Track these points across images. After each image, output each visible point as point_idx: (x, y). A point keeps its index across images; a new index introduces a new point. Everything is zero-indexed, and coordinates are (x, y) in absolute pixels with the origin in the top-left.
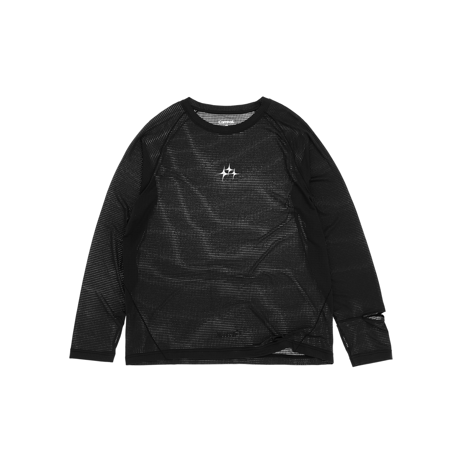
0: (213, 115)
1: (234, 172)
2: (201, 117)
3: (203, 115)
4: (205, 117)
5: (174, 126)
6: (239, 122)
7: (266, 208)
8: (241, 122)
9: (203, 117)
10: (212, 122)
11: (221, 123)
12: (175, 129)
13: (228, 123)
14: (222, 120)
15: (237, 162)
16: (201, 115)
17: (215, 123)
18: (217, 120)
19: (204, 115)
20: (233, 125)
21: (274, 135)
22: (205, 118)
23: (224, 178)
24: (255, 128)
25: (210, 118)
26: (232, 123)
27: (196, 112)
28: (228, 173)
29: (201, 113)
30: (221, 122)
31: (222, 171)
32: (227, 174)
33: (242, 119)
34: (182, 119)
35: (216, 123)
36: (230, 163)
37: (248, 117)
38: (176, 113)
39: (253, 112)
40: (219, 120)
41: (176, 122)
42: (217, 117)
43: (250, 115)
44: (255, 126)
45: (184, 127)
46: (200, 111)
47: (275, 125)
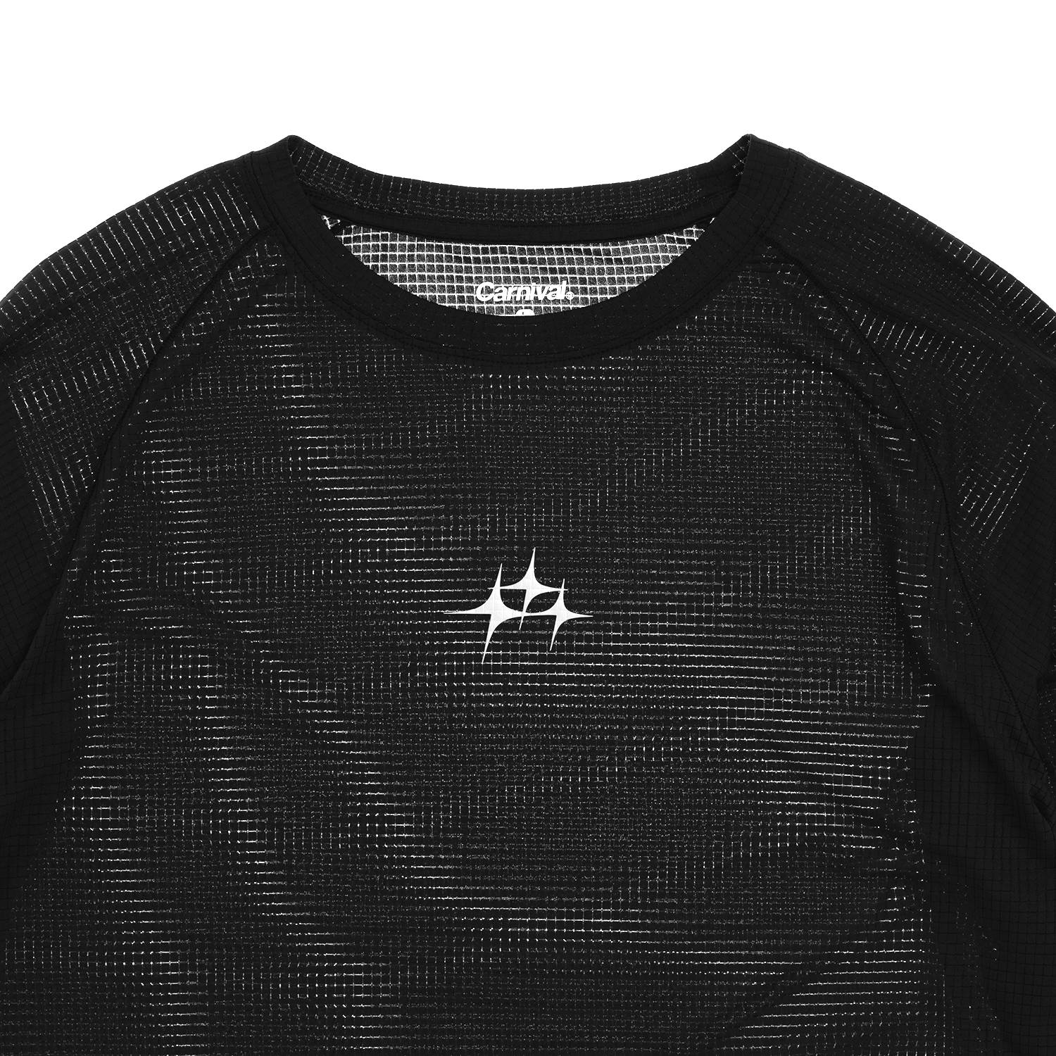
0: (439, 248)
1: (560, 600)
2: (367, 258)
3: (376, 248)
4: (393, 258)
5: (191, 310)
6: (603, 291)
7: (756, 839)
8: (614, 290)
9: (376, 258)
10: (433, 289)
11: (490, 296)
12: (198, 329)
13: (536, 300)
14: (498, 280)
15: (584, 543)
16: (367, 248)
17: (452, 299)
18: (470, 280)
19: (385, 248)
20: (567, 311)
21: (817, 377)
22: (393, 268)
23: (494, 637)
24: (701, 332)
25: (421, 268)
26: (560, 295)
27: (337, 230)
28: (521, 609)
29: (367, 238)
30: (489, 291)
31: (487, 595)
32: (516, 614)
33: (620, 271)
34: (246, 272)
35: (461, 299)
36: (538, 543)
37: (657, 259)
38: (206, 231)
39: (693, 234)
40: (479, 280)
41: (206, 290)
42: (467, 260)
43: (674, 249)
44: (701, 322)
45: (255, 321)
46: (359, 224)
47: (827, 314)
